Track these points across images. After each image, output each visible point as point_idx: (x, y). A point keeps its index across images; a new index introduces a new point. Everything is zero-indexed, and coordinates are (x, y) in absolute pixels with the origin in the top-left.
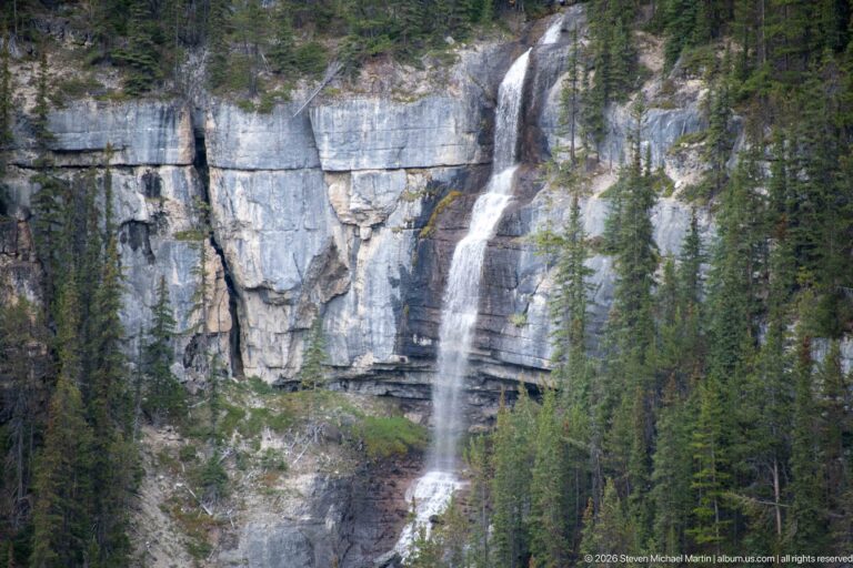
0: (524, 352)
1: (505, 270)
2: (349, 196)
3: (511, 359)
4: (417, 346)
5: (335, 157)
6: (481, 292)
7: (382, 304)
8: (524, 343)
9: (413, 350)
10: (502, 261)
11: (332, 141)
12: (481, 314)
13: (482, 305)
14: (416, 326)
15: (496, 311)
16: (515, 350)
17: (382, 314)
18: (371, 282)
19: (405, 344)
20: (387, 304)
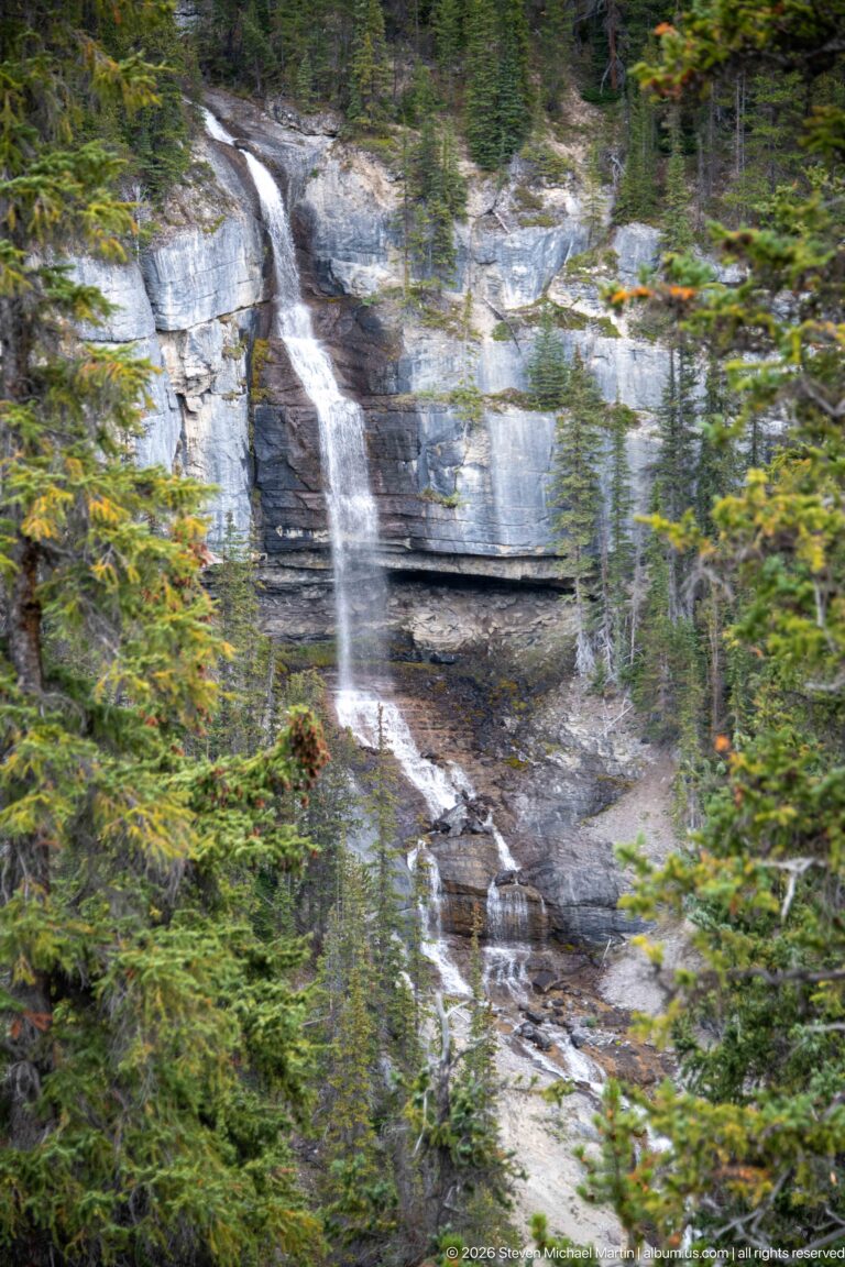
0: (466, 538)
1: (401, 439)
2: (182, 359)
3: (447, 548)
4: (283, 539)
5: (180, 313)
6: (369, 466)
7: (236, 492)
8: (464, 527)
9: (278, 545)
10: (393, 427)
11: (176, 292)
12: (376, 494)
13: (374, 483)
14: (278, 515)
15: (392, 490)
16: (453, 536)
17: (236, 505)
18: (216, 466)
19: (266, 538)
20: (241, 492)
